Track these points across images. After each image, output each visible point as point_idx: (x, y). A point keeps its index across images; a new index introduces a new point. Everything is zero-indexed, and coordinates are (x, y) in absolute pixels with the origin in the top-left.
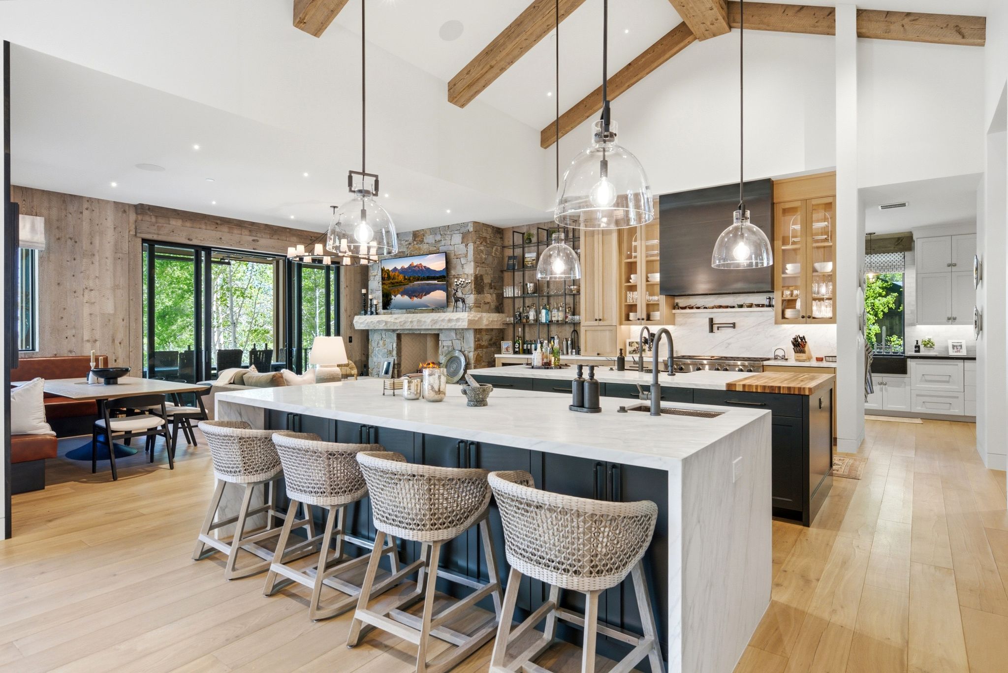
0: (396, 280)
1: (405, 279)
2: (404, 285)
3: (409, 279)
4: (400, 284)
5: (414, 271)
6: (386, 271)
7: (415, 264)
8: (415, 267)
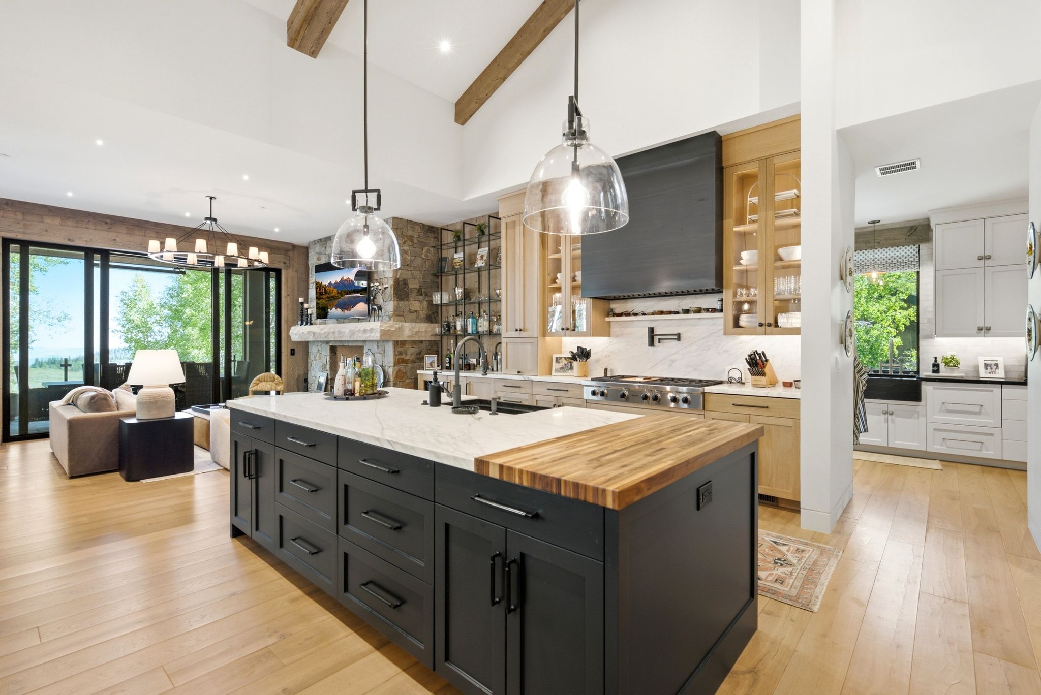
0: (332, 295)
1: (338, 293)
2: (337, 299)
3: (341, 293)
4: (334, 298)
5: (344, 285)
6: (323, 287)
7: (345, 278)
8: (345, 280)
